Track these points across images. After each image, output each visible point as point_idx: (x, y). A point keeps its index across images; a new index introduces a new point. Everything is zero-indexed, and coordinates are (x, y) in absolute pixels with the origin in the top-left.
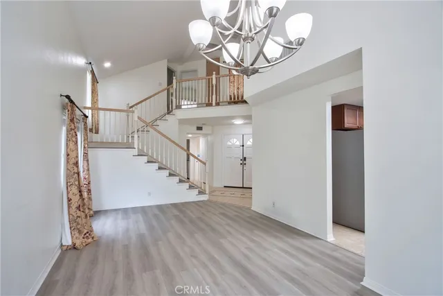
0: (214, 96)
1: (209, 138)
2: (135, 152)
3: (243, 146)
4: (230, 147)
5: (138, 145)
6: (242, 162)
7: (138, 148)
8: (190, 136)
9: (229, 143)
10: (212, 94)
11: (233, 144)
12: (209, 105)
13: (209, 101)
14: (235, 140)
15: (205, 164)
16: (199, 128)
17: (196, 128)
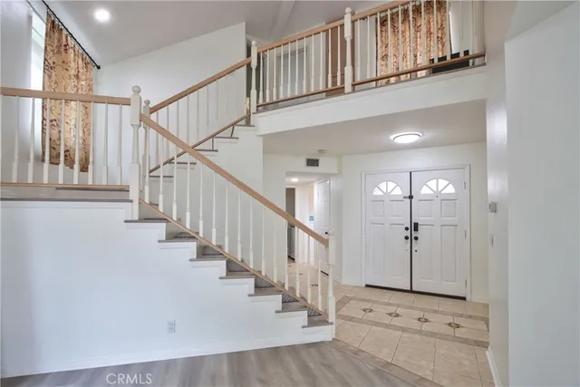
0: (348, 69)
1: (333, 183)
2: (132, 210)
3: (411, 197)
4: (379, 200)
5: (142, 192)
6: (408, 233)
7: (141, 201)
8: (295, 180)
9: (377, 192)
10: (344, 64)
11: (387, 194)
12: (336, 91)
13: (334, 83)
14: (391, 185)
15: (325, 242)
16: (312, 163)
17: (304, 162)
